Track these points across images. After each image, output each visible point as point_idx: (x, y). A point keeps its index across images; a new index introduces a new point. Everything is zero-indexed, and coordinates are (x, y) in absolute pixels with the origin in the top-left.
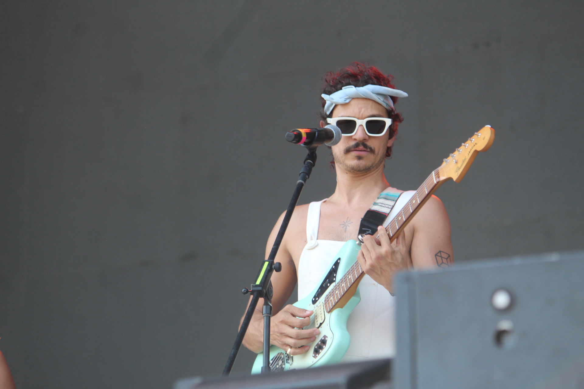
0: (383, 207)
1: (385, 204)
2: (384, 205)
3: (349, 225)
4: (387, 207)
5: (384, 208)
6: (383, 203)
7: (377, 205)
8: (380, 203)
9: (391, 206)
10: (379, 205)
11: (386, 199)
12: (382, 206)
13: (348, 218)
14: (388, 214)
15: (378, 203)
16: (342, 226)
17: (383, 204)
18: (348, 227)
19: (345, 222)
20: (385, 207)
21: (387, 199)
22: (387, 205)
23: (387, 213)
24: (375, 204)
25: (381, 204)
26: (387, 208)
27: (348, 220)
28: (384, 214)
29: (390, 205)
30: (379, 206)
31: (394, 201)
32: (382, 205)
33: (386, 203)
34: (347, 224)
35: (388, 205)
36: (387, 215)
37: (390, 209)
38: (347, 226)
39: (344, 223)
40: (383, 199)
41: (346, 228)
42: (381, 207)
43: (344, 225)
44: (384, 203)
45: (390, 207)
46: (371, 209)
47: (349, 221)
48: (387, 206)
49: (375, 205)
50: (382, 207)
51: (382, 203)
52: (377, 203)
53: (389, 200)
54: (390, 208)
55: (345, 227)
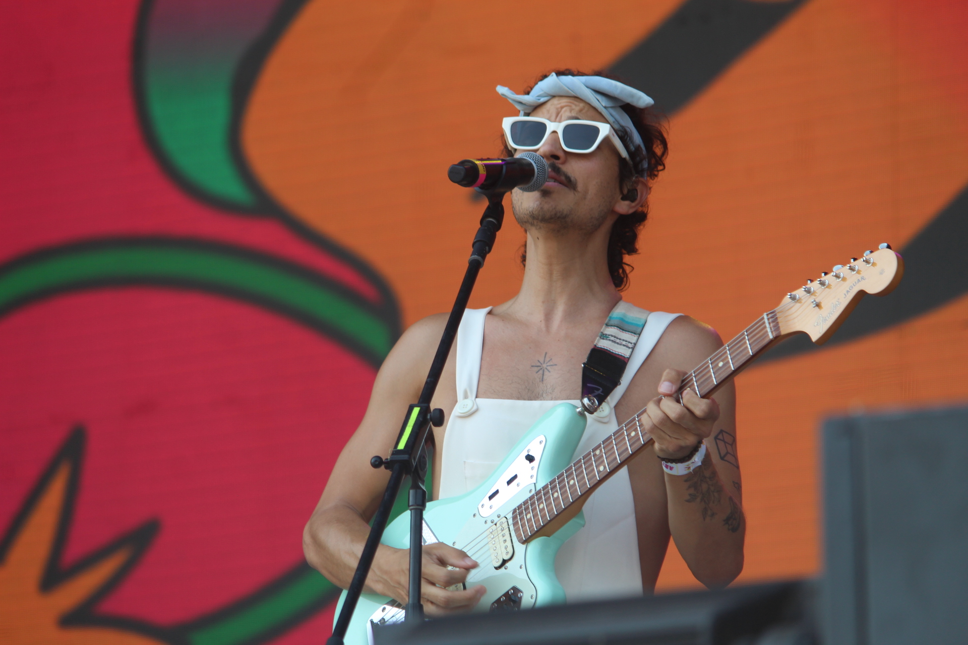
0: (618, 343)
1: (620, 339)
2: (618, 341)
3: (548, 368)
4: (624, 345)
5: (619, 346)
6: (617, 336)
7: (606, 339)
8: (612, 336)
9: (631, 343)
10: (610, 340)
11: (620, 328)
12: (615, 342)
13: (546, 353)
14: (629, 359)
15: (609, 335)
16: (536, 369)
17: (617, 338)
18: (546, 373)
19: (542, 361)
20: (621, 344)
21: (623, 330)
22: (624, 340)
23: (626, 357)
24: (604, 336)
25: (612, 338)
26: (625, 347)
27: (547, 359)
28: (620, 357)
29: (629, 342)
30: (610, 342)
31: (635, 333)
32: (616, 340)
33: (622, 338)
34: (545, 366)
35: (626, 341)
36: (626, 360)
37: (631, 350)
38: (545, 370)
39: (539, 364)
40: (615, 328)
41: (543, 375)
42: (613, 343)
43: (539, 368)
44: (619, 337)
45: (630, 345)
46: (597, 346)
47: (549, 361)
48: (624, 343)
49: (603, 339)
50: (616, 345)
51: (615, 337)
52: (606, 335)
53: (626, 331)
54: (629, 348)
55: (541, 372)
